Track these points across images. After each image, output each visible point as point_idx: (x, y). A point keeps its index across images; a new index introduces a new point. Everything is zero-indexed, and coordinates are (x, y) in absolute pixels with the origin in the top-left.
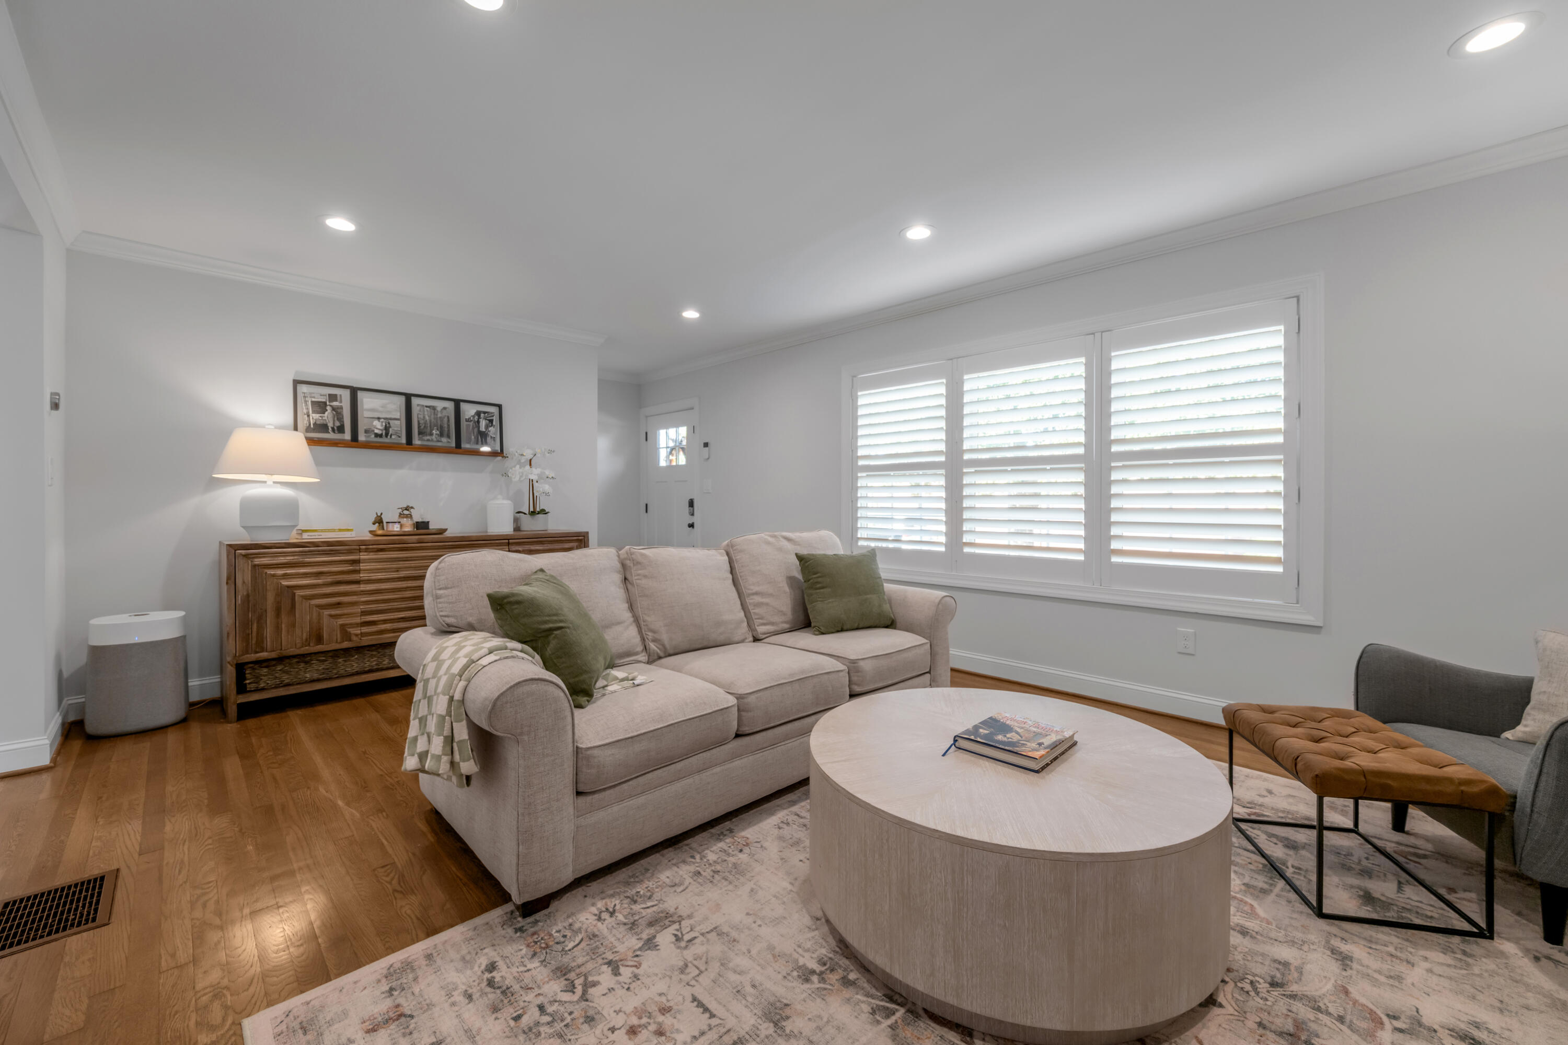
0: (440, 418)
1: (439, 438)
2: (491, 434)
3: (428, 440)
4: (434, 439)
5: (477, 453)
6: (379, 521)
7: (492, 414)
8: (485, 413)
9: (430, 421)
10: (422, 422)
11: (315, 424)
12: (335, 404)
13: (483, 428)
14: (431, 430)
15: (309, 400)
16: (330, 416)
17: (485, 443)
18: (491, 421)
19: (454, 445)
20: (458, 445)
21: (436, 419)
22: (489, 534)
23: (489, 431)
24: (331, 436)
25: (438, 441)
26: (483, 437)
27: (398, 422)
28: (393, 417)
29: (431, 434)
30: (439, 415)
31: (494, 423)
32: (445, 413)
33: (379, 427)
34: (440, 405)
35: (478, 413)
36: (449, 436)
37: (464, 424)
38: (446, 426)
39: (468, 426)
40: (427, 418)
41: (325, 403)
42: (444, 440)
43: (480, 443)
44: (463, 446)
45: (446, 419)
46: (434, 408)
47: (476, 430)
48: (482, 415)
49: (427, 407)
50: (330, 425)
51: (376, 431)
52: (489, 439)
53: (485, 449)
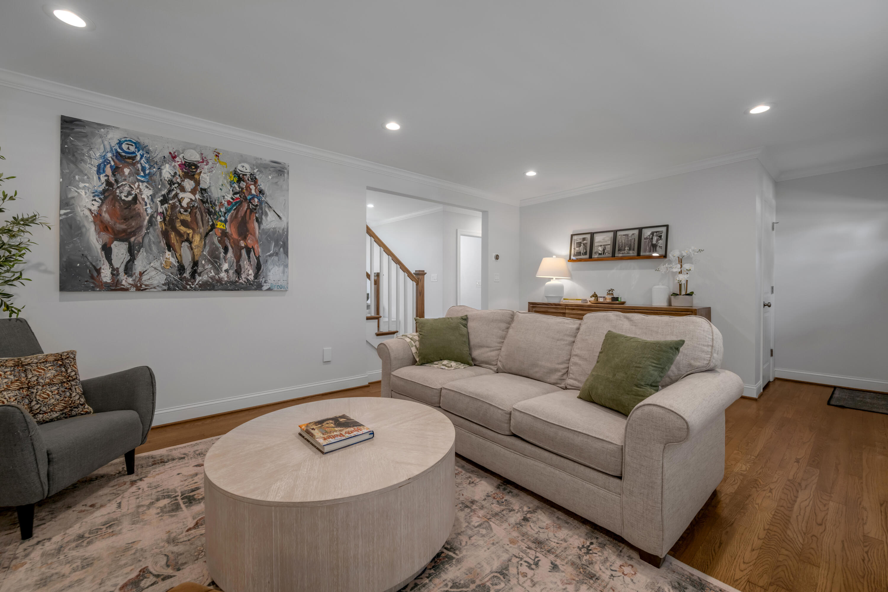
0: (630, 240)
1: (628, 252)
2: (659, 245)
3: (623, 253)
4: (626, 252)
5: (650, 257)
6: (595, 296)
7: (662, 232)
8: (656, 232)
9: (625, 242)
10: (620, 244)
11: (577, 253)
12: (585, 242)
13: (654, 242)
14: (625, 247)
15: (576, 242)
16: (582, 248)
17: (655, 251)
18: (660, 237)
19: (636, 254)
20: (639, 254)
21: (628, 241)
22: (653, 306)
23: (658, 243)
24: (582, 257)
25: (628, 253)
26: (654, 247)
27: (609, 246)
28: (607, 244)
29: (624, 250)
30: (630, 238)
31: (662, 238)
32: (633, 237)
33: (601, 250)
34: (630, 233)
35: (653, 234)
36: (634, 250)
37: (643, 241)
38: (633, 244)
39: (645, 242)
40: (623, 241)
41: (581, 242)
42: (631, 252)
43: (652, 251)
44: (641, 254)
45: (633, 240)
46: (627, 235)
47: (650, 244)
48: (655, 234)
49: (624, 235)
50: (582, 252)
51: (600, 252)
52: (658, 248)
53: (655, 255)
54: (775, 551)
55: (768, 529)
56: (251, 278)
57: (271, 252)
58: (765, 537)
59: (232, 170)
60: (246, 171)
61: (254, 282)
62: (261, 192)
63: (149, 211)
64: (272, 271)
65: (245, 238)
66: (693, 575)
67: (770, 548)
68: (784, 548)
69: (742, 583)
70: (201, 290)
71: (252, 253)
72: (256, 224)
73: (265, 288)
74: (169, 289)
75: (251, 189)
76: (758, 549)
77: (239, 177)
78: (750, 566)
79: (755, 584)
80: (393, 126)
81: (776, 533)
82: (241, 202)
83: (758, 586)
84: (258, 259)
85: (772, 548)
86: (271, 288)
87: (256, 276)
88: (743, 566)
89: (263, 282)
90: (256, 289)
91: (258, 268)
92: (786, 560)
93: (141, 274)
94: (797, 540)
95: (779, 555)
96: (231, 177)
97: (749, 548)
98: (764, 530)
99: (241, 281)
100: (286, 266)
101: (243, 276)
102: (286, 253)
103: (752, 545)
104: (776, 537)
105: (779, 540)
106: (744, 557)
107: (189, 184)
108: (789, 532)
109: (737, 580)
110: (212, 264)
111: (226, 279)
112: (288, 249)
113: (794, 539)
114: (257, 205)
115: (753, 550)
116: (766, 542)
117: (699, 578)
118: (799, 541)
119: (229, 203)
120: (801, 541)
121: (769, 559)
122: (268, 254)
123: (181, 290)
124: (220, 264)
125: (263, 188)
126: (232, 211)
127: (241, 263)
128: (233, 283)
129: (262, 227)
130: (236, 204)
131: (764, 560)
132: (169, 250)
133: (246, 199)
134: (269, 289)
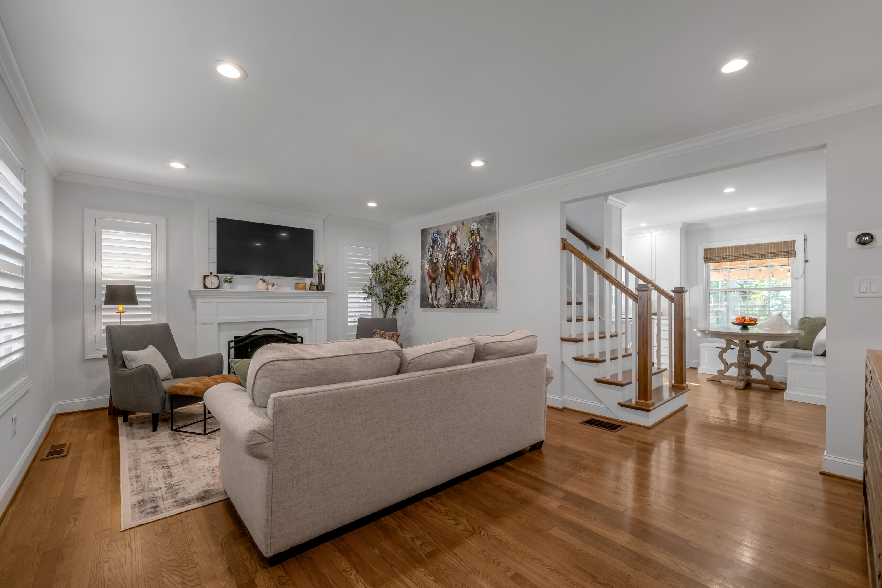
54: (179, 552)
55: (195, 567)
56: (477, 300)
57: (487, 281)
58: (192, 557)
59: (469, 230)
60: (474, 228)
61: (478, 302)
62: (482, 239)
63: (441, 265)
64: (488, 295)
65: (474, 274)
66: (208, 499)
67: (184, 551)
68: (174, 560)
69: (184, 518)
70: (458, 308)
71: (478, 283)
72: (479, 262)
73: (484, 307)
74: (447, 307)
75: (477, 239)
76: (190, 543)
77: (472, 233)
78: (186, 529)
79: (177, 523)
80: (477, 163)
81: (187, 568)
82: (473, 249)
83: (175, 523)
84: (480, 286)
85: (183, 552)
86: (487, 307)
87: (480, 299)
88: (190, 526)
89: (483, 302)
90: (479, 308)
91: (481, 292)
92: (168, 552)
93: (439, 299)
94: (169, 578)
95: (174, 552)
96: (468, 235)
97: (196, 539)
98: (197, 563)
99: (473, 302)
100: (495, 290)
101: (474, 299)
102: (495, 280)
103: (196, 543)
104: (185, 565)
105: (182, 564)
106: (194, 531)
107: (453, 246)
108: (178, 579)
109: (187, 517)
110: (461, 292)
111: (467, 301)
112: (496, 277)
113: (171, 575)
114: (480, 249)
115: (192, 540)
116: (189, 553)
117: (204, 501)
118: (167, 578)
119: (468, 251)
120: (165, 579)
121: (179, 543)
122: (486, 282)
123: (451, 308)
124: (464, 292)
125: (483, 237)
126: (469, 257)
127: (473, 290)
128: (470, 303)
129: (483, 263)
130: (470, 251)
131: (181, 540)
132: (447, 286)
133: (475, 246)
134: (486, 308)
